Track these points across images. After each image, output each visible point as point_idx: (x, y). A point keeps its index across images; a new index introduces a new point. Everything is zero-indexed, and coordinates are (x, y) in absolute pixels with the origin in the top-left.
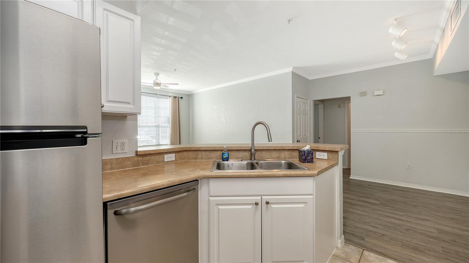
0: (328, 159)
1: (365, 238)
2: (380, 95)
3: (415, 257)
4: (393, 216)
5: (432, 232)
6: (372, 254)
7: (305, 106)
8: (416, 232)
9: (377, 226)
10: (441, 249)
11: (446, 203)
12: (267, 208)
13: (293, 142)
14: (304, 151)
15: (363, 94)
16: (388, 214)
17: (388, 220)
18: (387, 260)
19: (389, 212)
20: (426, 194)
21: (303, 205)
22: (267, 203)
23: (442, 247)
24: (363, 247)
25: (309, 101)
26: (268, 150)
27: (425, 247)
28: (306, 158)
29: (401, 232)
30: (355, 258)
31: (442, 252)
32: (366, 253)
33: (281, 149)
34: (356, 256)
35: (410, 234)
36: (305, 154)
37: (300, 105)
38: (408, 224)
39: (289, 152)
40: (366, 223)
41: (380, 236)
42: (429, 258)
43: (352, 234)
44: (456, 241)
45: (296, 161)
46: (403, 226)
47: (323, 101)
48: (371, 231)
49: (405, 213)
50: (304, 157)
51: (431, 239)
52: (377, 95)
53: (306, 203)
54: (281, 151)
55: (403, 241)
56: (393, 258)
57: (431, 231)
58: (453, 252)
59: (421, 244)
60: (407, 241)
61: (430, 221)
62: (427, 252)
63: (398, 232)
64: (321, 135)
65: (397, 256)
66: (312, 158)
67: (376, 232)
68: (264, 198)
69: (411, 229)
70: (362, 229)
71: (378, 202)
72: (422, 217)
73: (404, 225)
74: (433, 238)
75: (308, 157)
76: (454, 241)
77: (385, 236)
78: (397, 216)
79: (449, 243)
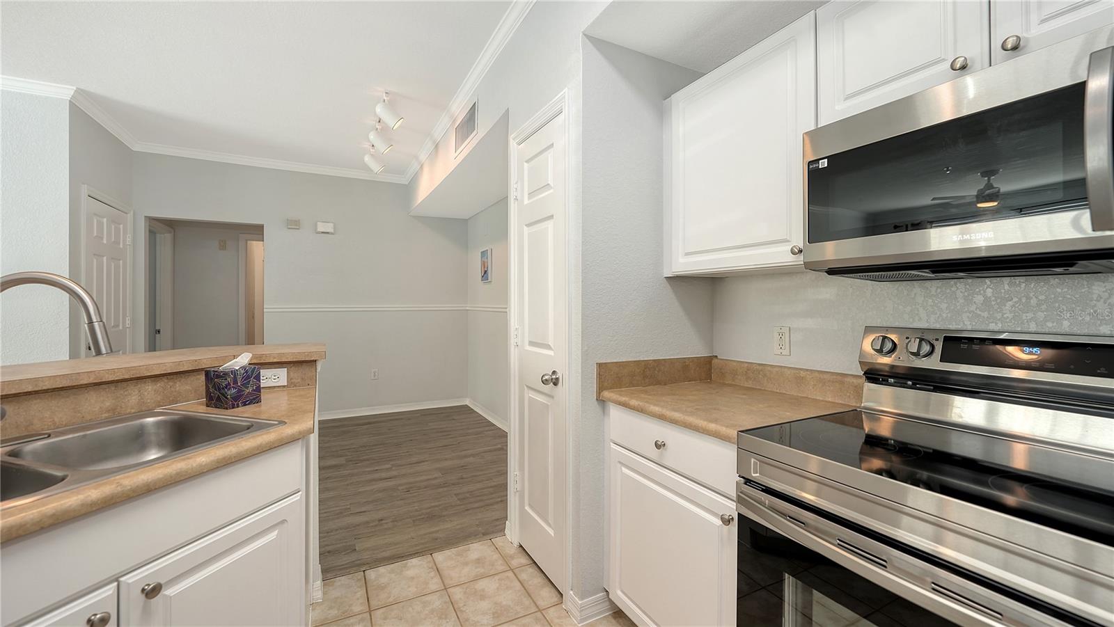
0: (291, 384)
1: (355, 545)
2: (328, 233)
3: (437, 531)
4: (377, 476)
5: (436, 478)
6: (382, 570)
7: (117, 230)
8: (419, 489)
10: (456, 499)
11: (430, 424)
12: (146, 613)
14: (234, 372)
15: (294, 224)
16: (369, 477)
17: (374, 487)
18: (407, 564)
19: (370, 472)
20: (402, 419)
21: (273, 535)
22: (152, 592)
23: (455, 495)
24: (359, 565)
25: (130, 216)
27: (440, 505)
28: (240, 391)
29: (401, 500)
30: (358, 599)
31: (458, 502)
32: (371, 574)
34: (359, 595)
35: (414, 496)
36: (235, 382)
37: (100, 225)
38: (404, 481)
39: (160, 385)
40: (341, 513)
41: (376, 526)
42: (451, 521)
43: (329, 552)
44: (465, 476)
45: (195, 407)
46: (399, 488)
48: (358, 525)
49: (392, 463)
50: (233, 391)
51: (441, 490)
52: (323, 233)
53: (284, 521)
55: (412, 514)
56: (415, 554)
57: (434, 476)
58: (468, 495)
59: (433, 504)
60: (417, 511)
61: (427, 461)
62: (444, 513)
63: (399, 503)
65: (416, 545)
67: (367, 522)
68: (130, 581)
69: (411, 488)
70: (341, 529)
71: (342, 460)
72: (414, 459)
73: (400, 485)
74: (442, 487)
75: (247, 388)
76: (462, 478)
77: (383, 522)
78: (384, 475)
79: (458, 484)
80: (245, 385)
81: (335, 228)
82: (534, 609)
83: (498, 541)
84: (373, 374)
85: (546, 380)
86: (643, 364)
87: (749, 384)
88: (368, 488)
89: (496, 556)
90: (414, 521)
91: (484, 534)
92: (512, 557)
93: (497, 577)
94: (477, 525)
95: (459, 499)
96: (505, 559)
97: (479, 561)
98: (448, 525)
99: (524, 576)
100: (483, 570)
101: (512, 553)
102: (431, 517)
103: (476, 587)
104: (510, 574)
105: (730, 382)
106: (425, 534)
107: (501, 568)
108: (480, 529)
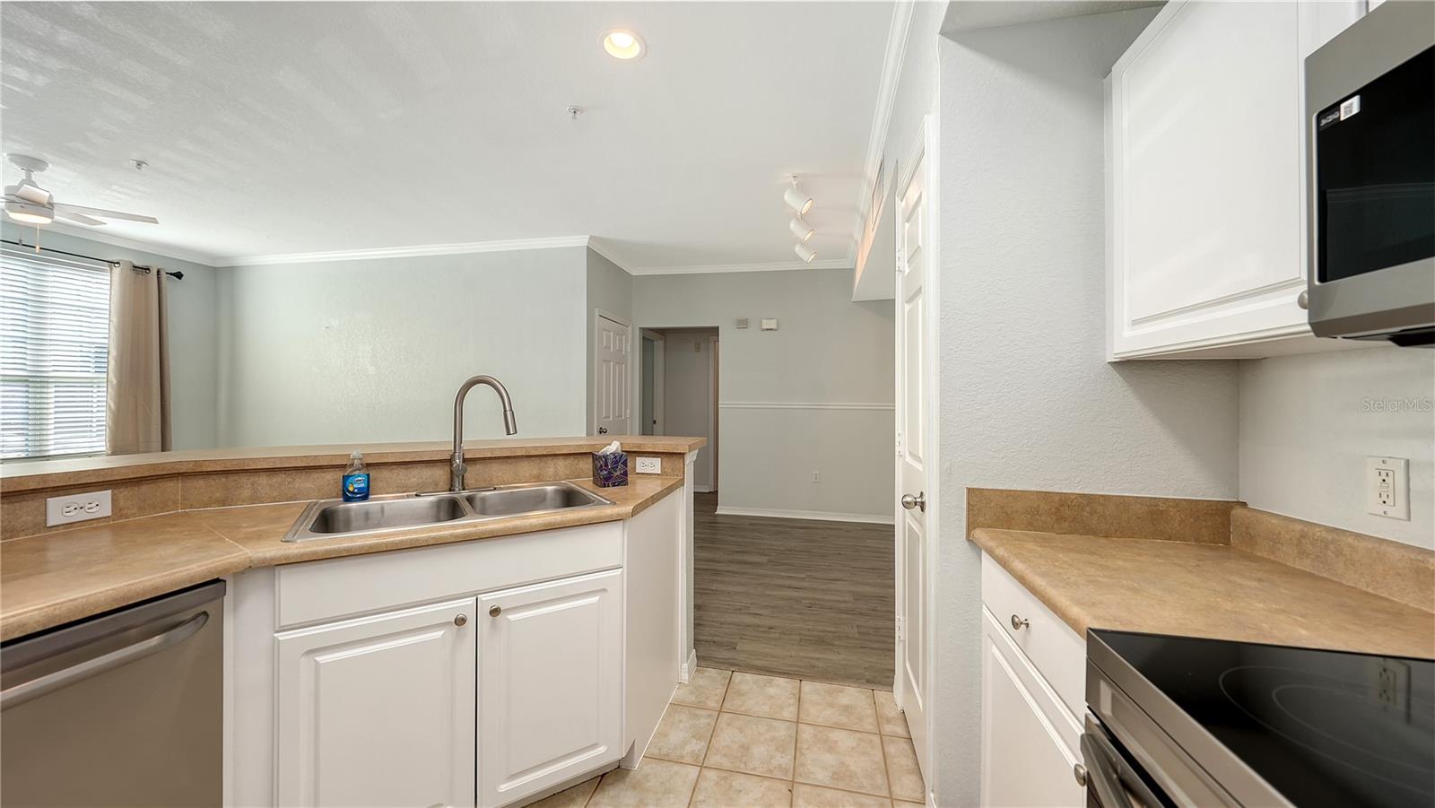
0: (664, 473)
1: (736, 644)
2: (771, 329)
3: (818, 659)
4: (787, 582)
5: (845, 602)
6: (748, 677)
7: (621, 340)
8: (822, 607)
9: (760, 612)
10: (856, 630)
11: (867, 540)
12: (494, 626)
13: (589, 433)
14: (605, 457)
15: (743, 324)
16: (781, 582)
17: (779, 594)
18: (772, 680)
19: (783, 577)
20: (840, 529)
21: (594, 599)
22: (495, 612)
23: (858, 626)
24: (732, 665)
25: (630, 328)
26: (508, 457)
27: (834, 632)
28: (609, 473)
29: (799, 614)
30: (716, 695)
31: (857, 635)
32: (738, 677)
33: (545, 453)
34: (718, 691)
35: (814, 615)
36: (606, 465)
37: (608, 337)
38: (811, 595)
39: (569, 461)
40: (740, 609)
41: (765, 632)
42: (839, 653)
43: (714, 642)
44: (878, 608)
45: (585, 484)
46: (804, 601)
47: (663, 332)
48: (749, 626)
49: (808, 573)
50: (605, 472)
51: (844, 616)
52: (767, 329)
53: (604, 590)
54: (545, 459)
55: (802, 632)
56: (785, 673)
57: (845, 599)
59: (829, 629)
60: (809, 630)
61: (845, 580)
62: (835, 643)
63: (795, 616)
64: (659, 416)
65: (791, 665)
66: (625, 474)
67: (758, 626)
68: (484, 599)
69: (815, 604)
70: (733, 624)
71: (764, 559)
72: (832, 575)
73: (805, 599)
74: (846, 613)
75: (616, 471)
76: (874, 610)
77: (773, 630)
78: (794, 583)
79: (867, 615)
80: (614, 469)
81: (778, 326)
82: (885, 793)
83: (881, 695)
84: (814, 477)
85: (907, 503)
86: (1057, 498)
87: (1305, 565)
88: (775, 593)
89: (869, 711)
90: (801, 639)
91: (868, 681)
92: (888, 721)
93: (858, 735)
94: (866, 668)
95: (859, 633)
96: (879, 719)
97: (847, 709)
98: (834, 657)
99: (891, 749)
100: (846, 720)
101: (890, 715)
102: (821, 642)
103: (830, 735)
104: (876, 739)
105: (1265, 555)
106: (805, 658)
107: (869, 727)
108: (867, 674)
